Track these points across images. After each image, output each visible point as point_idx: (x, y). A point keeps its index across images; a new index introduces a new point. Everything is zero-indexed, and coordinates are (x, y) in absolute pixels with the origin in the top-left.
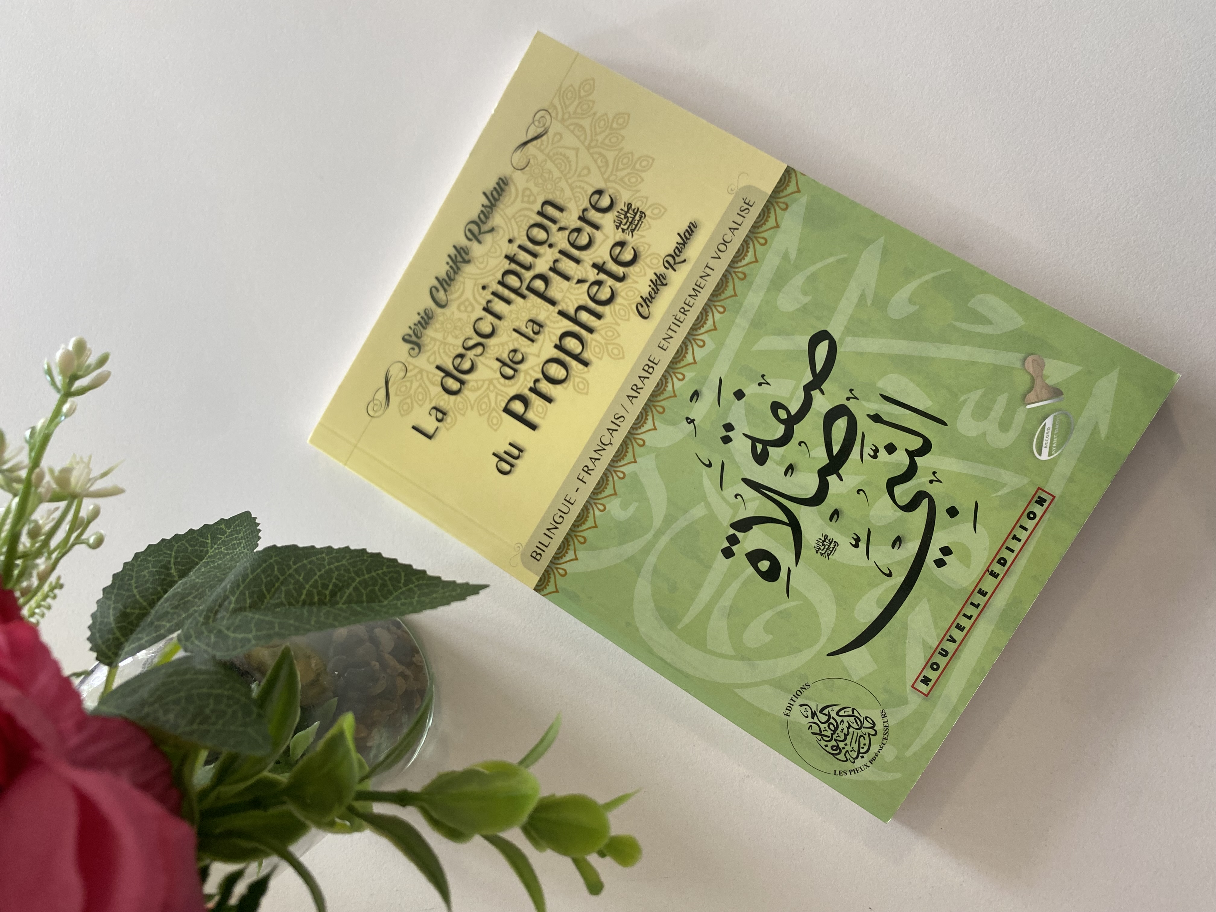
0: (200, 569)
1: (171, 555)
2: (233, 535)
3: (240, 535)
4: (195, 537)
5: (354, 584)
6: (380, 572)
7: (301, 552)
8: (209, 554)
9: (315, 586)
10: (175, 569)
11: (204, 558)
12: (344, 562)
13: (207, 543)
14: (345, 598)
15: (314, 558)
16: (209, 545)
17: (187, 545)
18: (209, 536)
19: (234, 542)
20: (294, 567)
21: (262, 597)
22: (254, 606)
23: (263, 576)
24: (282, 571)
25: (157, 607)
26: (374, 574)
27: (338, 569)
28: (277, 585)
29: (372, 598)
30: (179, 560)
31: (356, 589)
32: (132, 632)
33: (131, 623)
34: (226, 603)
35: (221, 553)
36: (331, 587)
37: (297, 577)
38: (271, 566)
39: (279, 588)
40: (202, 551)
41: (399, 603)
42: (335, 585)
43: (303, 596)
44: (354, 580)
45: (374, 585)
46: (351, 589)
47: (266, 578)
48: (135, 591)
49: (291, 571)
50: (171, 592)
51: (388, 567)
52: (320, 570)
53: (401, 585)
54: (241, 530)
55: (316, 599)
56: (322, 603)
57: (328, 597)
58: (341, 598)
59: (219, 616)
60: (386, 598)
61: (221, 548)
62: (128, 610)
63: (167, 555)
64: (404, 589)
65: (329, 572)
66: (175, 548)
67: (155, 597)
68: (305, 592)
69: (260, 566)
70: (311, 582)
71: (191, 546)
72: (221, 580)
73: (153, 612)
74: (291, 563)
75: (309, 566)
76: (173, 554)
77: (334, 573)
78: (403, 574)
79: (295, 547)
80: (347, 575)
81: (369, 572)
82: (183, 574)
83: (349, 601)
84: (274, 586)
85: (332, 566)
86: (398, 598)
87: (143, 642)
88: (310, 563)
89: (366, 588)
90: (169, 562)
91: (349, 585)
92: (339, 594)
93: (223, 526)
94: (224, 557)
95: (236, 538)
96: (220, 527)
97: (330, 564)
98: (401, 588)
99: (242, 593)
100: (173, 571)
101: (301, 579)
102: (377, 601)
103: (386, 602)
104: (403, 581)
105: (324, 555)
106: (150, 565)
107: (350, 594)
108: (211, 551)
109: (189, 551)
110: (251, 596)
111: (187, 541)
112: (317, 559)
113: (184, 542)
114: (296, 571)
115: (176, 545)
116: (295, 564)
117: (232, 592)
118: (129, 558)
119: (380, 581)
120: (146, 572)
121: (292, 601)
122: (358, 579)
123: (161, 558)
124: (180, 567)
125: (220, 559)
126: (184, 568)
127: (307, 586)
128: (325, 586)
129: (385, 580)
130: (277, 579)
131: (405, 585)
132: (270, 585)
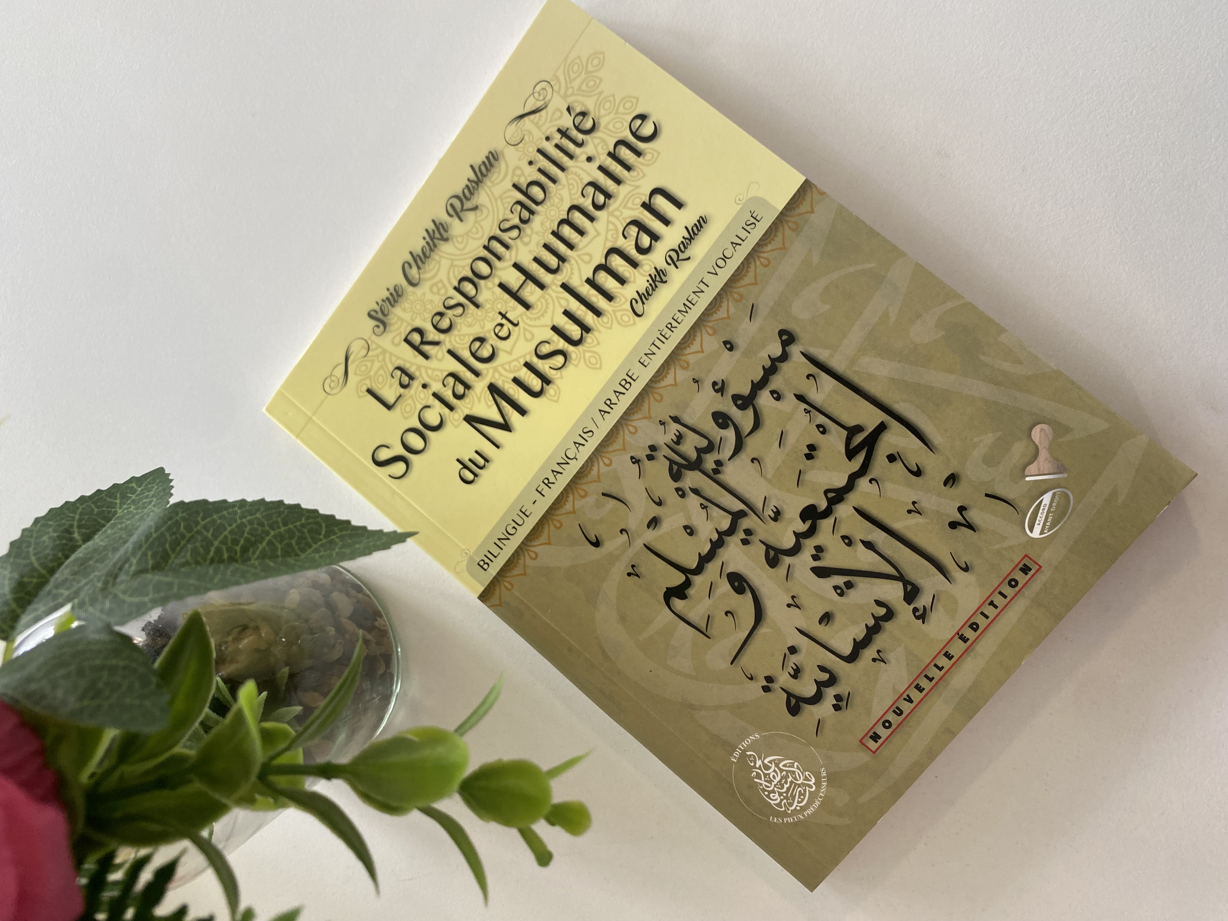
0: (105, 531)
1: (73, 518)
2: (144, 493)
3: (152, 493)
4: (102, 498)
5: (267, 538)
6: (298, 524)
7: (210, 506)
8: (118, 515)
9: (223, 542)
10: (79, 533)
11: (111, 520)
12: (258, 515)
13: (116, 503)
14: (258, 553)
15: (225, 512)
16: (118, 506)
17: (93, 507)
18: (118, 495)
19: (144, 501)
20: (202, 523)
21: (165, 557)
22: (157, 567)
23: (168, 535)
24: (188, 528)
25: (57, 575)
26: (291, 526)
27: (251, 522)
28: (183, 543)
29: (288, 552)
30: (83, 522)
31: (270, 543)
32: (29, 602)
33: (28, 593)
34: (127, 566)
35: (130, 513)
36: (242, 542)
37: (205, 533)
38: (177, 524)
39: (185, 545)
40: (109, 512)
41: (317, 555)
42: (247, 540)
43: (212, 554)
44: (268, 534)
45: (291, 538)
46: (264, 544)
47: (171, 536)
48: (33, 559)
49: (199, 527)
50: (73, 557)
51: (308, 518)
52: (230, 525)
53: (321, 537)
54: (153, 487)
55: (226, 556)
56: (232, 559)
57: (239, 554)
58: (254, 553)
59: (119, 580)
60: (303, 550)
61: (130, 507)
62: (26, 580)
63: (69, 519)
64: (324, 541)
65: (241, 526)
66: (79, 511)
67: (55, 564)
68: (213, 549)
69: (165, 523)
70: (221, 538)
71: (98, 507)
72: (125, 542)
73: (53, 580)
74: (200, 519)
75: (219, 521)
76: (77, 517)
77: (246, 527)
78: (324, 525)
79: (205, 502)
80: (260, 528)
81: (285, 524)
82: (87, 538)
83: (263, 556)
84: (179, 544)
85: (244, 520)
86: (316, 551)
87: (39, 612)
88: (220, 518)
89: (281, 542)
90: (72, 526)
91: (263, 539)
92: (251, 550)
93: (134, 485)
94: (133, 517)
95: (147, 497)
96: (130, 485)
97: (241, 518)
98: (321, 540)
99: (145, 554)
100: (76, 535)
101: (209, 535)
102: (293, 554)
103: (303, 556)
104: (323, 533)
105: (236, 509)
106: (50, 530)
107: (264, 549)
108: (120, 511)
109: (95, 513)
110: (154, 556)
111: (93, 503)
112: (229, 513)
113: (90, 503)
114: (205, 527)
115: (81, 507)
116: (204, 519)
117: (134, 553)
118: (28, 524)
119: (297, 534)
120: (45, 538)
121: (199, 559)
122: (272, 533)
123: (63, 521)
124: (84, 531)
125: (128, 519)
126: (88, 531)
127: (216, 543)
128: (236, 542)
129: (304, 533)
130: (183, 537)
131: (326, 536)
132: (175, 543)
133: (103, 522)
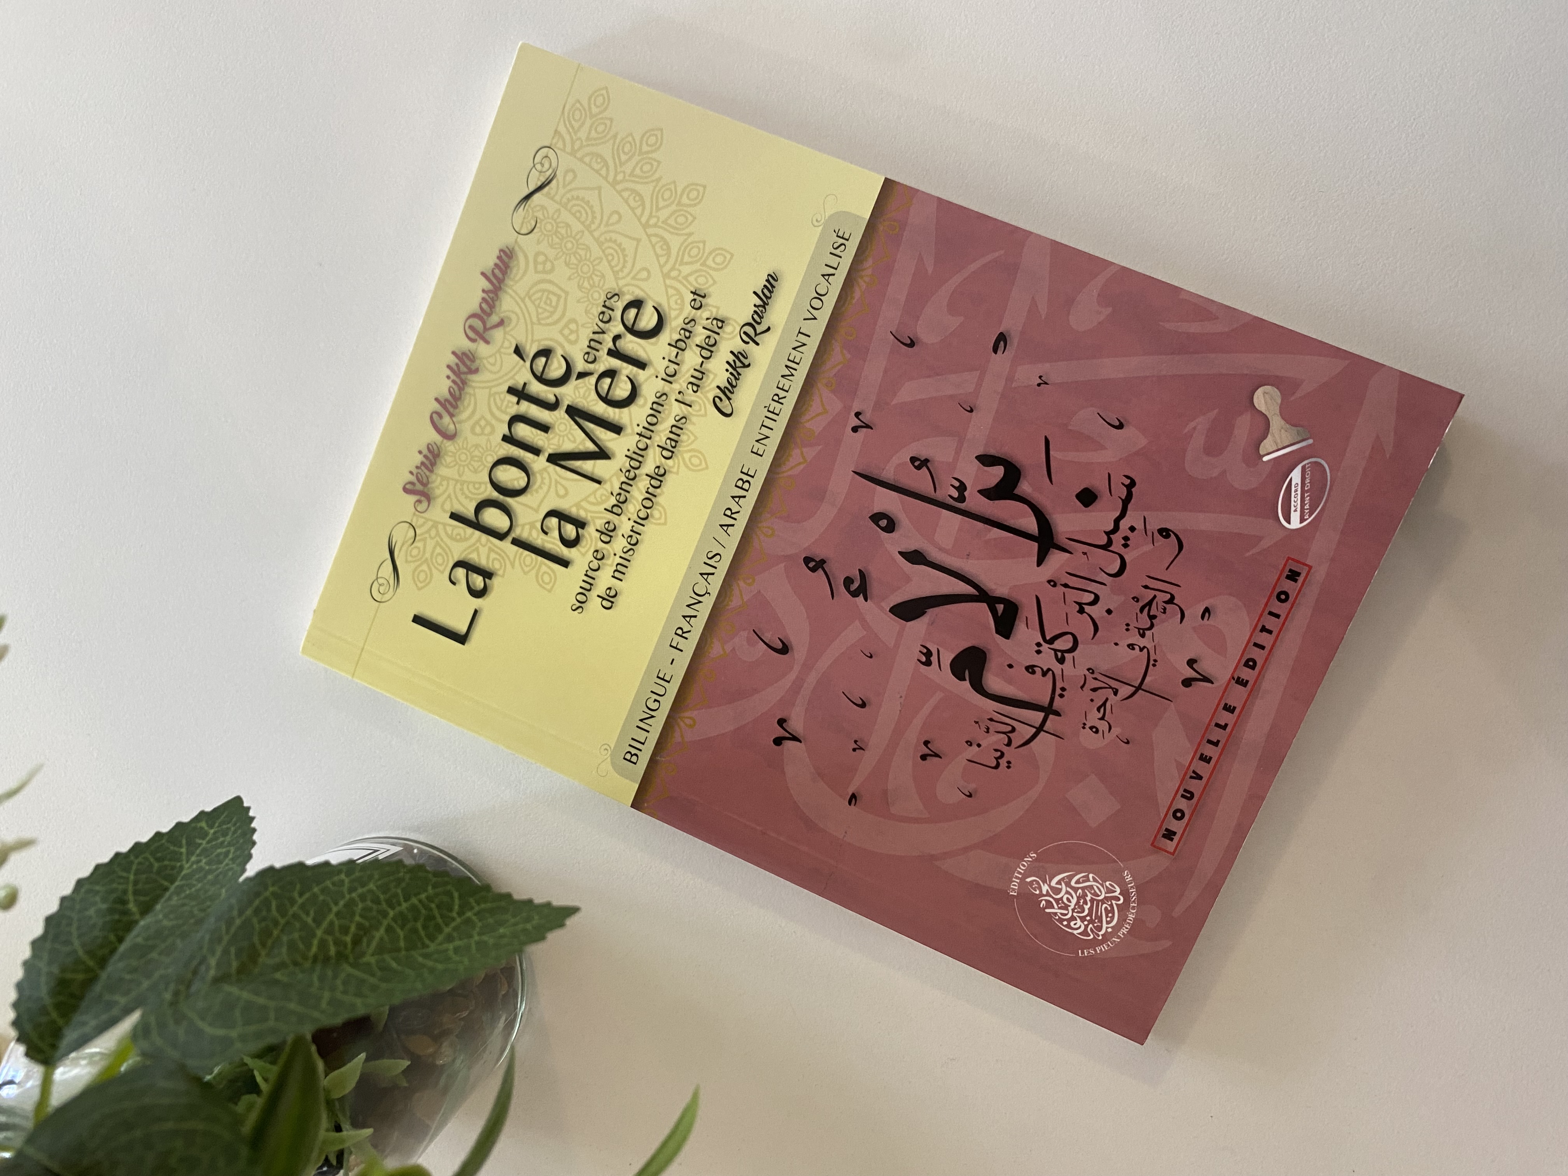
0: (169, 898)
1: (127, 878)
2: (218, 838)
4: (162, 845)
5: (385, 922)
6: (423, 896)
7: (309, 874)
8: (184, 872)
10: (135, 902)
11: (175, 880)
12: (372, 885)
13: (181, 854)
14: (374, 945)
15: (329, 883)
16: (184, 857)
17: (152, 860)
18: (184, 842)
19: (220, 851)
20: (300, 901)
21: (254, 955)
22: (244, 975)
23: (255, 922)
24: (282, 910)
25: (109, 969)
26: (414, 901)
27: (362, 898)
28: (276, 933)
29: (413, 942)
30: (140, 886)
31: (389, 929)
32: (75, 1010)
33: (73, 997)
34: (203, 967)
35: (201, 869)
36: (353, 928)
37: (304, 916)
38: (267, 903)
39: (279, 937)
40: (173, 868)
41: (451, 946)
42: (360, 926)
43: (314, 949)
44: (385, 915)
45: (416, 920)
46: (382, 930)
47: (260, 922)
48: (77, 944)
49: (295, 908)
50: (128, 940)
52: (337, 904)
53: (455, 913)
54: (229, 829)
55: (333, 952)
56: (342, 959)
57: (349, 946)
58: (368, 945)
59: (193, 992)
60: (432, 938)
61: (201, 861)
62: (68, 976)
63: (122, 881)
64: (459, 920)
65: (351, 904)
66: (134, 868)
67: (106, 951)
68: (315, 942)
69: (251, 902)
70: (325, 924)
71: (157, 860)
72: (199, 923)
73: (104, 977)
74: (296, 894)
75: (321, 897)
76: (132, 877)
77: (357, 906)
79: (300, 866)
80: (375, 907)
81: (407, 898)
82: (146, 909)
83: (381, 950)
84: (270, 935)
85: (354, 895)
86: (449, 939)
88: (323, 891)
89: (403, 927)
90: (125, 892)
91: (379, 924)
92: (365, 940)
93: (203, 824)
94: (205, 877)
96: (199, 825)
97: (350, 891)
98: (455, 919)
99: (226, 951)
100: (132, 906)
101: (309, 920)
102: (419, 945)
103: (432, 947)
104: (456, 906)
105: (343, 877)
106: (98, 898)
107: (381, 939)
108: (187, 866)
109: (155, 869)
110: (238, 954)
111: (153, 854)
112: (335, 885)
113: (147, 855)
114: (303, 906)
115: (136, 862)
116: (301, 894)
117: (212, 948)
118: (68, 890)
119: (423, 911)
120: (92, 912)
121: (298, 959)
122: (391, 913)
123: (115, 885)
124: (142, 898)
125: (199, 880)
126: (147, 898)
127: (319, 933)
128: (345, 930)
129: (431, 910)
130: (276, 923)
131: (460, 914)
132: (266, 933)
133: (166, 883)
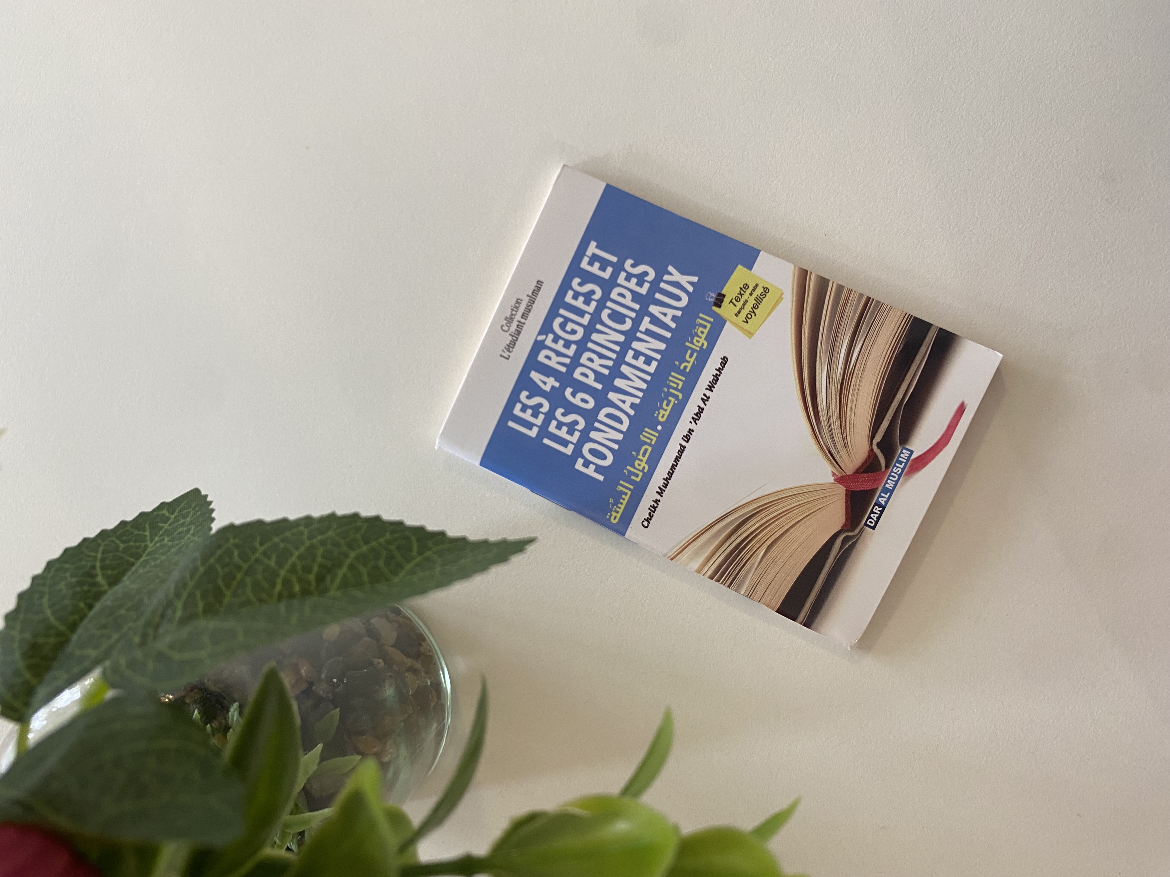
0: (136, 571)
1: (95, 558)
2: (179, 521)
3: (188, 519)
4: (127, 531)
5: (348, 562)
6: (382, 540)
7: (268, 527)
8: (149, 549)
9: (293, 570)
10: (103, 575)
11: (140, 556)
12: (331, 533)
13: (146, 536)
14: (338, 581)
15: (288, 534)
16: (148, 538)
17: (118, 542)
18: (147, 526)
19: (180, 530)
20: (261, 549)
21: (219, 595)
22: (210, 611)
23: (219, 568)
24: (244, 557)
25: (80, 631)
26: (374, 544)
27: (323, 543)
28: (239, 576)
29: (376, 577)
30: (107, 562)
31: (351, 567)
32: (48, 669)
33: (45, 658)
34: (170, 611)
35: (164, 546)
36: (316, 569)
37: (266, 561)
38: (229, 552)
39: (242, 579)
40: (138, 547)
41: (415, 577)
42: (321, 566)
43: (278, 587)
44: (347, 556)
45: (377, 559)
46: (345, 568)
47: (222, 568)
48: (48, 612)
49: (257, 555)
50: (98, 607)
51: (392, 532)
52: (297, 548)
53: (414, 553)
54: (189, 512)
55: (297, 588)
56: (305, 592)
57: (314, 583)
58: (332, 581)
59: (161, 631)
60: (394, 573)
61: (164, 540)
62: (41, 640)
63: (90, 559)
64: (418, 559)
65: (312, 548)
66: (101, 549)
67: (76, 617)
68: (279, 581)
69: (213, 553)
70: (287, 566)
71: (123, 542)
72: (163, 581)
73: (75, 638)
74: (257, 544)
75: (282, 545)
76: (99, 555)
77: (318, 549)
78: (414, 539)
79: (260, 523)
80: (336, 550)
81: (366, 543)
82: (114, 581)
83: (345, 585)
84: (234, 578)
85: (314, 541)
86: (412, 572)
88: (283, 540)
89: (365, 565)
90: (94, 567)
91: (341, 563)
92: (328, 578)
93: (165, 512)
94: (169, 551)
95: (183, 525)
96: (161, 513)
97: (310, 538)
98: (414, 558)
99: (191, 595)
100: (100, 579)
102: (383, 579)
103: (396, 580)
104: (415, 548)
105: (301, 528)
106: (68, 575)
107: (345, 575)
108: (151, 545)
109: (121, 549)
110: (203, 597)
111: (117, 537)
112: (293, 534)
113: (113, 538)
114: (265, 554)
115: (103, 544)
116: (262, 544)
117: (178, 595)
118: (39, 569)
119: (384, 552)
120: (62, 585)
121: (264, 596)
122: (352, 554)
123: (83, 563)
124: (110, 572)
125: (163, 554)
126: (115, 572)
127: (282, 573)
128: (307, 570)
129: (391, 551)
130: (239, 568)
131: (419, 553)
132: (229, 578)
133: (132, 560)
